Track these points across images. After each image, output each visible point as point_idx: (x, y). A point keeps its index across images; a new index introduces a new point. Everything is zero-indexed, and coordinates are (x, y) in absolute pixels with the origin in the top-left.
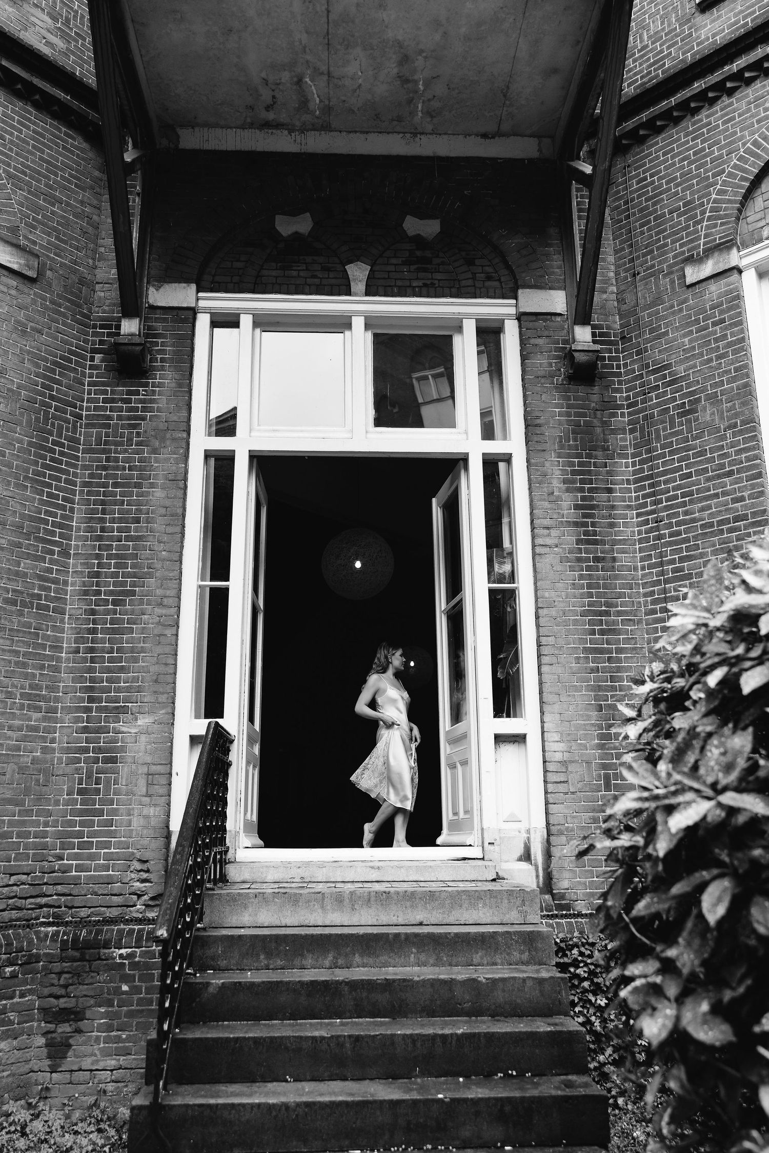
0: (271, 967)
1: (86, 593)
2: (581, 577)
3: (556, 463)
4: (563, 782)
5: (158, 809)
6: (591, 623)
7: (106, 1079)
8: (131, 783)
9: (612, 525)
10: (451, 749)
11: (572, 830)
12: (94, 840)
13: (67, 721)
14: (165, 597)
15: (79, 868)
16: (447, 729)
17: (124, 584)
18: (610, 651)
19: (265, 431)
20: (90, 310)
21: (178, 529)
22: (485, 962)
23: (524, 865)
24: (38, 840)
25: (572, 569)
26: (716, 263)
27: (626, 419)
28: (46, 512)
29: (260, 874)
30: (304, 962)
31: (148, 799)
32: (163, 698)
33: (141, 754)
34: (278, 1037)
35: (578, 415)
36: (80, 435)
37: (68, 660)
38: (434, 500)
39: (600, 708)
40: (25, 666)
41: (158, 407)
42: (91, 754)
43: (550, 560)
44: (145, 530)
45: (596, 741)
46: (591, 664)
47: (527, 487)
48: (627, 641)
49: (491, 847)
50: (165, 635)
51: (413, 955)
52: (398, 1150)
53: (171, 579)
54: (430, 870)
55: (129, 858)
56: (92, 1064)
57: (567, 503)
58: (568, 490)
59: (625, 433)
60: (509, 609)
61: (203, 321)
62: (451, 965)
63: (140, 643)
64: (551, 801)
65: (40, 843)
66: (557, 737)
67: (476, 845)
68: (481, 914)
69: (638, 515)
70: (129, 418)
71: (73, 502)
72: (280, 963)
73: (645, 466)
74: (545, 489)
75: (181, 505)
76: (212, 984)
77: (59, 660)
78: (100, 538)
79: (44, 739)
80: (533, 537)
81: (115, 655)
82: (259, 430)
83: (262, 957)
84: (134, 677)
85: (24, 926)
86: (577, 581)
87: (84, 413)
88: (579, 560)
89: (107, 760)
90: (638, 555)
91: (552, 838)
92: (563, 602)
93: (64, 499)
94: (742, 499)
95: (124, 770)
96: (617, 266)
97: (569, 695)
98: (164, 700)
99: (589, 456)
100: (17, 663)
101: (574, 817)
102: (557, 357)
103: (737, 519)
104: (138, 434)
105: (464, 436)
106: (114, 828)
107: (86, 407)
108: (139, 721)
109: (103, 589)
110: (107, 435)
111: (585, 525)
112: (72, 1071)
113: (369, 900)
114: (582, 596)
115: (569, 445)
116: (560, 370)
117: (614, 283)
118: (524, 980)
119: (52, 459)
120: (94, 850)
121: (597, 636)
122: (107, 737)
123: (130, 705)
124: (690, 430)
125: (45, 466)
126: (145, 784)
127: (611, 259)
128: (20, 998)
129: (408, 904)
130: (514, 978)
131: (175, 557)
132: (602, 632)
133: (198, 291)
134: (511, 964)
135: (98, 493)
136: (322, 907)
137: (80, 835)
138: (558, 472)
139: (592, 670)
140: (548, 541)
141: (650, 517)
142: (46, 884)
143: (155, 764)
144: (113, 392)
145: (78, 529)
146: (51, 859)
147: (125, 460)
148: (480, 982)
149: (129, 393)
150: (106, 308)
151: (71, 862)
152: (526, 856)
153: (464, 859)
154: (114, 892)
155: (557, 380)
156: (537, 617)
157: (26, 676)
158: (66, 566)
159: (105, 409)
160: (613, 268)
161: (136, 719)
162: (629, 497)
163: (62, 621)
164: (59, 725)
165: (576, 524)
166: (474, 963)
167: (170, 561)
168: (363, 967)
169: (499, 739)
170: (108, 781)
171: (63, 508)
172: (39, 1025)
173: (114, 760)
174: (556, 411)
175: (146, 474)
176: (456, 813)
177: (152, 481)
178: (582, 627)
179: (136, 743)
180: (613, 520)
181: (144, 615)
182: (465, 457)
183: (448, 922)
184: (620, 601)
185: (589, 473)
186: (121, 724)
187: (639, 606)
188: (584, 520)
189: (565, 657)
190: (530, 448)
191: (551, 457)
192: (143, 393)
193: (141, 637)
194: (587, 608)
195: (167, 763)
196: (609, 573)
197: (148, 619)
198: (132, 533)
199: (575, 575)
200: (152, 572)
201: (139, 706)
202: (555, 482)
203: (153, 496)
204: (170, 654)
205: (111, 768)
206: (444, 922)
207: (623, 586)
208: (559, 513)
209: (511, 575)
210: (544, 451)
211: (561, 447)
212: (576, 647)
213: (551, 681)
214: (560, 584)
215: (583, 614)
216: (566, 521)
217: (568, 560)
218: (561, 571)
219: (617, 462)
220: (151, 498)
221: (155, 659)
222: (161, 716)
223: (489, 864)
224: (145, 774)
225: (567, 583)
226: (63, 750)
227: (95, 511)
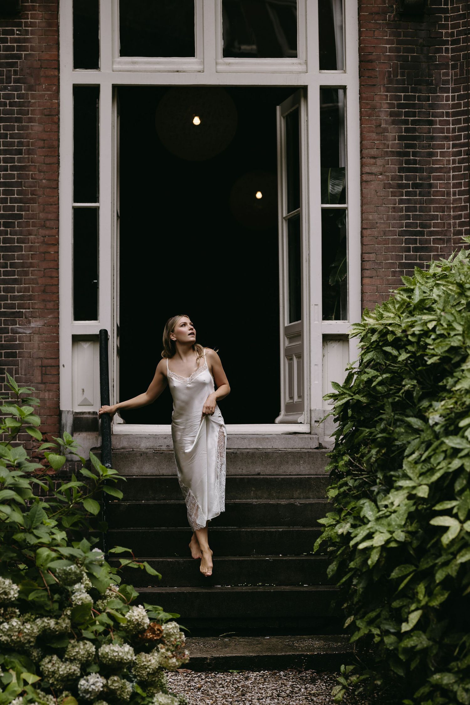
0: (157, 498)
2: (401, 202)
3: (385, 97)
5: (51, 393)
6: (407, 241)
8: (29, 373)
9: (431, 155)
10: (290, 342)
14: (48, 220)
16: (286, 325)
17: (12, 208)
18: (422, 266)
19: (125, 63)
21: (54, 159)
22: (302, 497)
25: (393, 194)
27: (450, 55)
29: (135, 443)
31: (42, 386)
32: (50, 305)
33: (35, 350)
35: (407, 50)
38: (278, 108)
41: (31, 46)
43: (375, 185)
44: (27, 160)
47: (358, 120)
48: (436, 257)
49: (317, 424)
50: (49, 253)
51: (252, 492)
53: (51, 205)
54: (267, 440)
57: (392, 133)
58: (394, 123)
59: (447, 68)
60: (340, 226)
62: (278, 497)
63: (28, 259)
67: (306, 422)
68: (302, 468)
69: (454, 146)
70: (7, 57)
72: (162, 496)
73: (462, 102)
74: (374, 122)
75: (55, 137)
80: (362, 165)
81: (9, 269)
82: (119, 63)
83: (150, 492)
84: (25, 288)
86: (397, 205)
88: (400, 186)
89: (7, 355)
90: (451, 182)
92: (384, 223)
95: (22, 363)
98: (52, 307)
99: (414, 90)
105: (304, 67)
108: (32, 324)
111: (407, 154)
114: (401, 218)
115: (397, 80)
116: (392, 7)
121: (412, 253)
122: (7, 337)
123: (24, 310)
126: (40, 374)
129: (250, 461)
131: (53, 184)
132: (416, 250)
134: (319, 498)
138: (386, 106)
140: (374, 169)
141: (463, 149)
143: (47, 359)
147: (6, 97)
148: (296, 505)
149: (5, 32)
153: (295, 433)
155: (389, 16)
156: (362, 237)
161: (30, 323)
162: (447, 128)
165: (399, 154)
166: (295, 497)
167: (50, 188)
169: (327, 339)
170: (10, 372)
173: (14, 355)
174: (387, 47)
175: (25, 110)
176: (291, 398)
177: (30, 116)
178: (399, 245)
179: (31, 341)
180: (431, 150)
181: (31, 235)
182: (305, 89)
183: (278, 473)
184: (433, 223)
185: (414, 106)
186: (18, 326)
187: (449, 226)
188: (406, 150)
189: (383, 271)
190: (362, 83)
191: (380, 92)
192: (17, 32)
193: (29, 254)
194: (404, 229)
195: (57, 358)
196: (425, 198)
197: (35, 239)
198: (16, 164)
199: (396, 199)
200: (36, 198)
201: (32, 311)
202: (383, 115)
203: (32, 130)
204: (54, 269)
205: (12, 361)
206: (275, 473)
207: (436, 209)
208: (385, 144)
209: (342, 197)
210: (374, 85)
211: (390, 82)
212: (393, 263)
213: (370, 291)
214: (382, 208)
215: (402, 234)
216: (391, 151)
217: (390, 186)
218: (384, 196)
219: (438, 95)
220: (30, 132)
221: (42, 272)
222: (50, 320)
223: (314, 436)
224: (40, 366)
225: (389, 207)
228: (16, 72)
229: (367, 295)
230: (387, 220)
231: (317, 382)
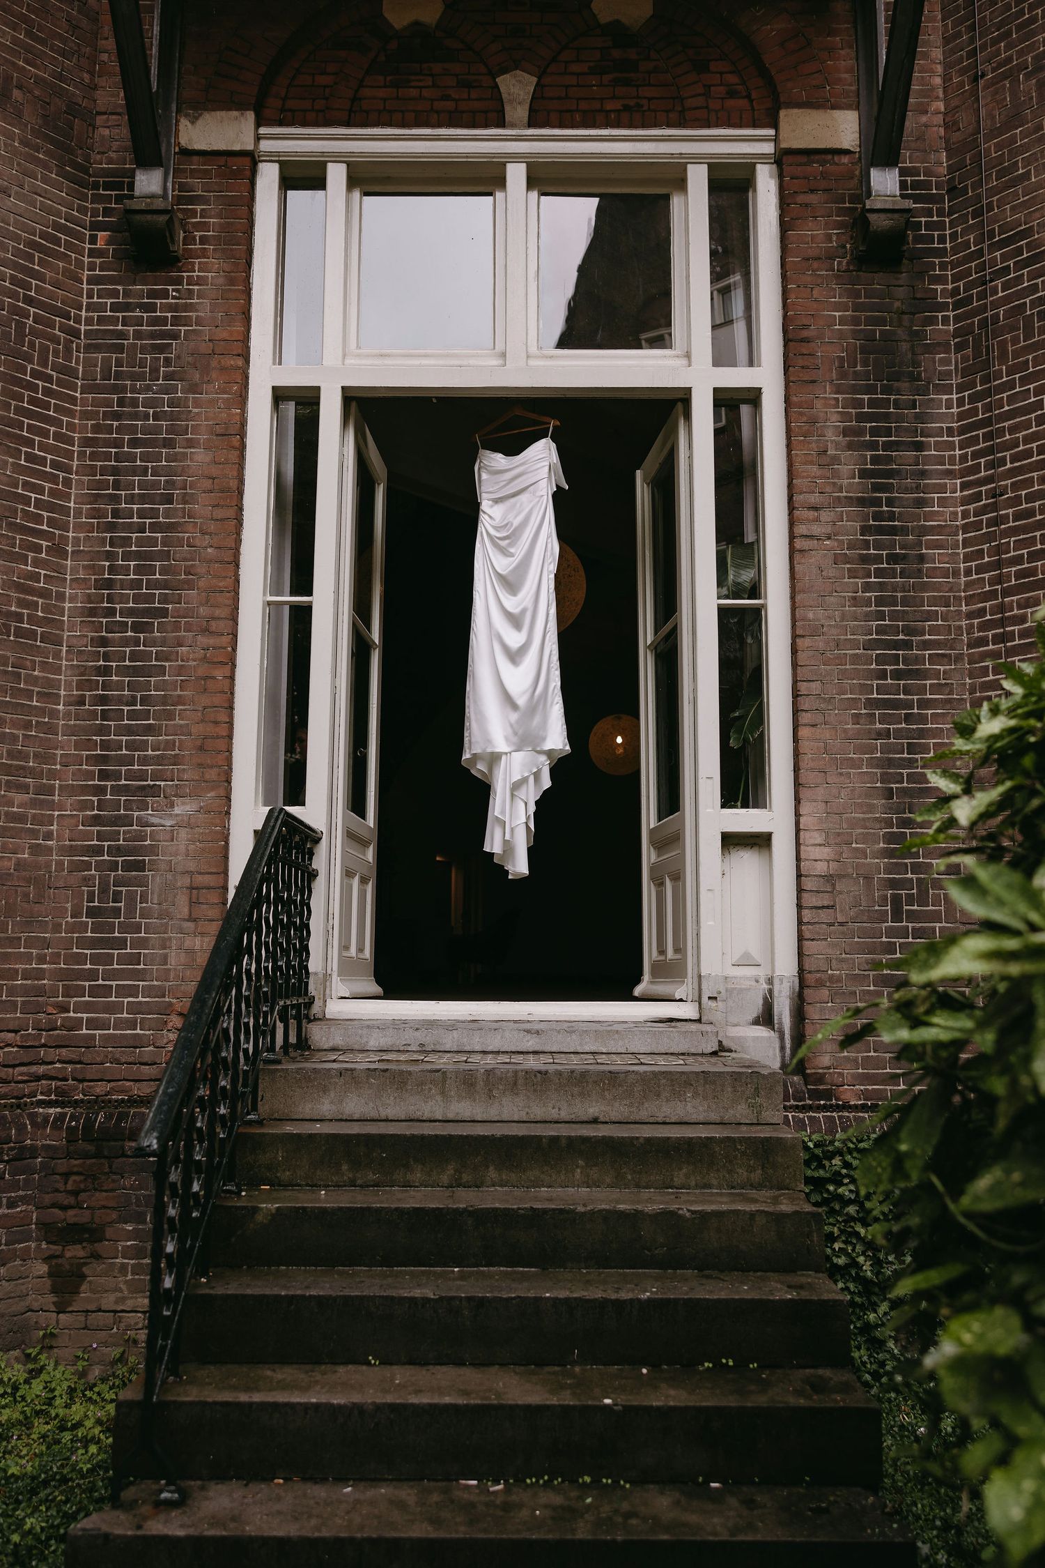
0: (359, 1182)
1: (92, 612)
2: (867, 587)
3: (833, 402)
4: (827, 907)
5: (206, 940)
6: (880, 660)
7: (137, 1323)
8: (166, 901)
9: (921, 503)
10: (659, 856)
11: (839, 980)
12: (114, 983)
13: (69, 807)
14: (214, 618)
15: (92, 1024)
16: (652, 826)
17: (150, 598)
18: (909, 705)
19: (368, 356)
20: (87, 158)
21: (231, 513)
22: (693, 1183)
23: (762, 1032)
24: (30, 982)
25: (853, 574)
27: (951, 328)
28: (26, 484)
29: (358, 1038)
30: (409, 1176)
31: (191, 925)
32: (212, 774)
33: (180, 858)
34: (357, 1296)
35: (870, 321)
36: (77, 363)
37: (67, 715)
38: (638, 473)
39: (889, 794)
41: (197, 317)
42: (106, 857)
43: (817, 559)
44: (180, 514)
45: (881, 845)
46: (878, 726)
47: (783, 442)
48: (936, 689)
49: (712, 1004)
50: (214, 678)
51: (579, 1170)
52: (537, 1481)
53: (222, 592)
54: (617, 1035)
55: (165, 1011)
56: (116, 1302)
57: (848, 467)
58: (850, 446)
59: (948, 351)
60: (749, 640)
61: (268, 177)
62: (638, 1186)
63: (176, 690)
64: (807, 935)
65: (34, 986)
66: (819, 838)
67: (690, 999)
68: (689, 1107)
69: (964, 486)
70: (153, 336)
71: (68, 470)
72: (372, 1177)
73: (980, 404)
74: (814, 445)
75: (235, 474)
76: (262, 1209)
77: (54, 714)
78: (111, 527)
79: (34, 834)
80: (792, 523)
81: (139, 707)
82: (358, 356)
83: (345, 1167)
84: (167, 742)
85: (12, 1107)
86: (860, 594)
87: (83, 328)
88: (865, 559)
89: (128, 866)
90: (961, 551)
91: (807, 992)
92: (836, 626)
93: (55, 465)
95: (155, 881)
96: (947, 66)
97: (841, 774)
98: (214, 777)
99: (887, 390)
101: (842, 961)
102: (840, 225)
104: (167, 361)
105: (684, 362)
106: (142, 966)
107: (86, 317)
108: (176, 808)
109: (118, 606)
110: (119, 363)
111: (877, 502)
112: (88, 1311)
113: (515, 1084)
114: (868, 617)
115: (855, 372)
116: (844, 247)
117: (941, 95)
118: (752, 1215)
119: (33, 401)
120: (113, 999)
121: (889, 681)
122: (129, 832)
123: (163, 783)
125: (20, 411)
126: (187, 903)
127: (937, 54)
128: (8, 1208)
129: (576, 1090)
130: (737, 1212)
131: (228, 556)
132: (897, 675)
133: (258, 124)
134: (733, 1188)
135: (107, 457)
136: (443, 1093)
137: (93, 975)
138: (835, 417)
139: (880, 735)
140: (816, 529)
141: (983, 488)
142: (44, 1046)
143: (200, 873)
144: (127, 294)
145: (78, 513)
146: (50, 1010)
147: (148, 403)
148: (680, 1216)
149: (153, 294)
150: (113, 155)
151: (79, 1015)
152: (766, 1018)
153: (671, 1020)
154: (145, 1060)
155: (839, 263)
156: (794, 651)
158: (60, 569)
159: (114, 321)
160: (939, 69)
161: (172, 806)
162: (950, 456)
163: (57, 655)
164: (57, 813)
165: (861, 502)
166: (675, 1184)
167: (221, 562)
168: (501, 1186)
169: (731, 841)
170: (131, 898)
171: (53, 479)
172: (38, 1247)
173: (140, 866)
174: (835, 316)
175: (182, 425)
176: (662, 952)
177: (190, 436)
178: (865, 667)
179: (172, 840)
180: (922, 495)
181: (182, 646)
182: (686, 397)
183: (638, 1118)
184: (929, 626)
185: (886, 417)
186: (150, 812)
187: (959, 632)
188: (875, 495)
189: (836, 714)
190: (791, 379)
191: (825, 393)
192: (174, 294)
193: (177, 681)
194: (874, 636)
195: (221, 873)
196: (912, 580)
197: (188, 652)
198: (161, 519)
199: (857, 583)
200: (193, 580)
201: (177, 785)
202: (830, 434)
203: (191, 460)
204: (221, 707)
205: (136, 877)
206: (632, 1118)
207: (934, 601)
208: (834, 484)
209: (755, 586)
210: (814, 382)
211: (843, 376)
212: (856, 698)
213: (812, 752)
214: (832, 599)
215: (869, 646)
216: (846, 497)
217: (848, 560)
218: (834, 577)
219: (932, 399)
220: (189, 463)
221: (199, 714)
222: (210, 802)
223: (708, 1028)
224: (187, 888)
225: (844, 597)
226: (63, 851)
227: (103, 485)
228: (168, 362)
229: (806, 757)
230: (842, 620)
231: (711, 923)
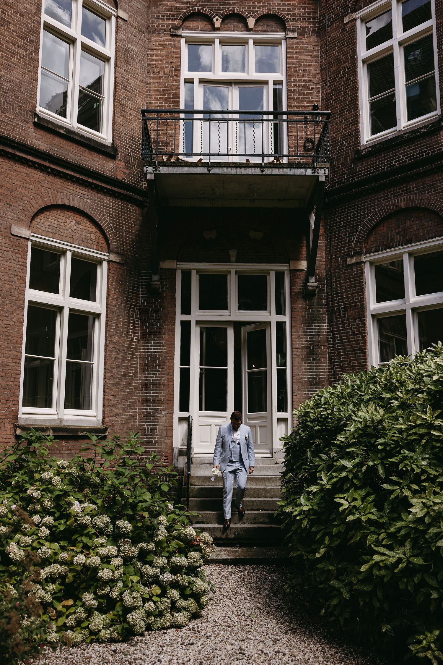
1: (144, 371)
2: (308, 366)
3: (301, 325)
5: (170, 440)
6: (310, 381)
8: (161, 433)
9: (319, 348)
13: (140, 413)
14: (170, 372)
17: (156, 368)
19: (201, 312)
20: (140, 270)
21: (172, 349)
22: (269, 485)
25: (305, 363)
26: (356, 259)
27: (326, 309)
28: (131, 344)
29: (202, 461)
31: (166, 438)
32: (170, 406)
33: (164, 423)
35: (309, 308)
36: (139, 316)
37: (139, 393)
40: (127, 395)
41: (165, 305)
42: (148, 423)
43: (297, 360)
44: (162, 349)
49: (275, 454)
50: (170, 385)
53: (171, 366)
55: (162, 455)
57: (304, 340)
58: (305, 335)
59: (325, 314)
60: (284, 376)
61: (179, 274)
63: (162, 387)
67: (271, 453)
68: (269, 472)
69: (328, 344)
70: (155, 310)
73: (331, 327)
74: (296, 335)
75: (173, 340)
78: (147, 352)
79: (134, 418)
80: (292, 352)
81: (154, 391)
82: (199, 312)
84: (160, 399)
86: (306, 367)
87: (140, 308)
88: (307, 360)
89: (153, 425)
90: (327, 358)
92: (301, 374)
93: (136, 339)
94: (359, 343)
95: (159, 428)
96: (326, 251)
99: (313, 323)
100: (125, 395)
103: (357, 350)
105: (270, 315)
106: (156, 446)
107: (141, 306)
108: (163, 413)
109: (149, 369)
110: (148, 316)
111: (310, 347)
114: (308, 372)
115: (306, 319)
116: (304, 291)
117: (325, 257)
119: (132, 326)
120: (151, 453)
121: (312, 386)
122: (153, 418)
123: (160, 408)
124: (345, 317)
125: (129, 329)
126: (165, 433)
127: (324, 248)
131: (172, 358)
132: (314, 385)
133: (177, 263)
135: (146, 337)
137: (146, 448)
138: (302, 329)
140: (297, 353)
141: (332, 345)
143: (168, 427)
144: (149, 300)
145: (140, 349)
147: (155, 325)
149: (155, 300)
153: (266, 457)
155: (302, 295)
156: (292, 379)
157: (128, 399)
158: (137, 361)
159: (147, 306)
160: (324, 252)
162: (325, 337)
163: (137, 380)
164: (138, 414)
165: (307, 347)
166: (266, 485)
167: (171, 360)
169: (280, 420)
170: (154, 432)
171: (135, 342)
173: (155, 425)
174: (302, 306)
175: (162, 330)
177: (164, 332)
178: (307, 383)
179: (162, 420)
180: (319, 346)
181: (163, 378)
182: (270, 322)
183: (259, 475)
184: (321, 374)
185: (312, 329)
186: (157, 414)
187: (327, 376)
189: (301, 393)
190: (292, 320)
191: (299, 323)
192: (160, 300)
194: (309, 376)
195: (172, 426)
196: (317, 364)
198: (158, 350)
199: (306, 365)
200: (165, 364)
201: (163, 408)
202: (300, 332)
204: (171, 391)
205: (155, 428)
207: (322, 369)
208: (301, 343)
209: (285, 364)
210: (296, 321)
211: (303, 320)
212: (305, 390)
214: (301, 368)
215: (308, 378)
216: (304, 346)
217: (304, 360)
218: (301, 364)
219: (322, 325)
220: (164, 338)
221: (167, 393)
222: (170, 411)
223: (274, 459)
224: (165, 430)
225: (303, 368)
226: (139, 422)
227: (145, 343)
228: (159, 316)
229: (295, 402)
230: (303, 373)
